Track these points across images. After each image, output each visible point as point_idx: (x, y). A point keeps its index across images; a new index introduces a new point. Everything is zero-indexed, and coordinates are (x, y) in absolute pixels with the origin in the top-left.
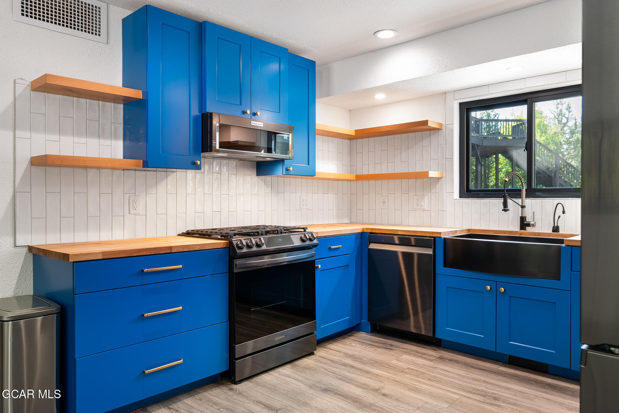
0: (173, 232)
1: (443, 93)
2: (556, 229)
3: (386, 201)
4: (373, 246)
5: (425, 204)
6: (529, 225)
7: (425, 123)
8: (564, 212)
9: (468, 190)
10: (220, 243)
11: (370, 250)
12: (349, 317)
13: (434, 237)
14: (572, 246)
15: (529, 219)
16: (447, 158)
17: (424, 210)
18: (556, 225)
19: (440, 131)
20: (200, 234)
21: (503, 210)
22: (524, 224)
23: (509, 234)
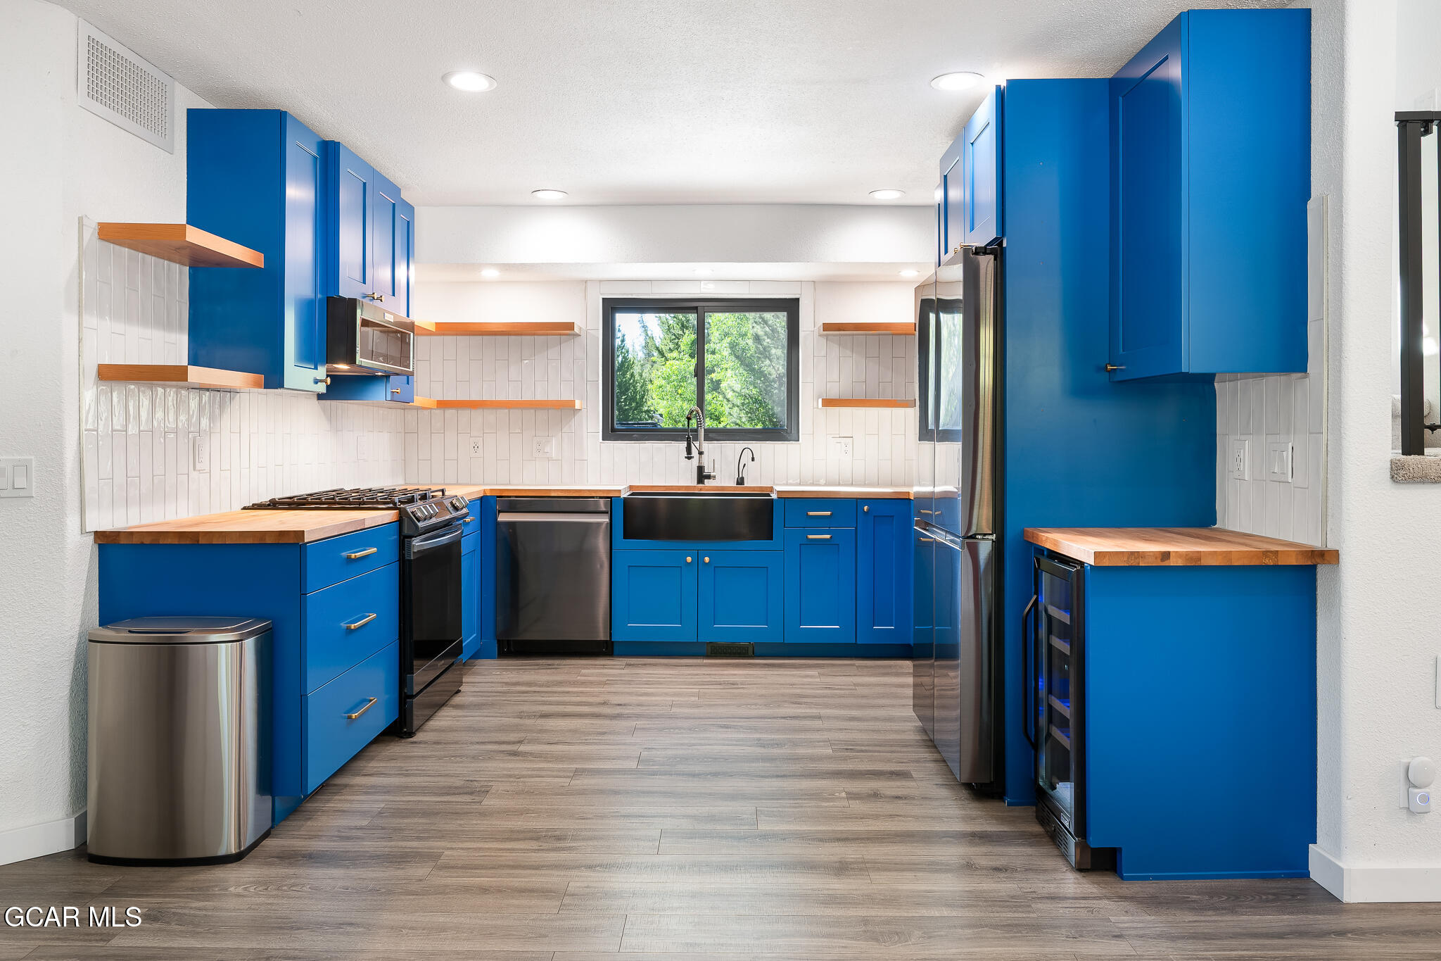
0: (237, 507)
1: (582, 281)
2: (740, 481)
3: (480, 445)
4: (503, 518)
5: (553, 448)
6: (709, 477)
7: (570, 326)
8: (753, 459)
9: (613, 430)
10: (387, 516)
11: (498, 524)
12: (475, 635)
13: (611, 498)
14: (785, 498)
15: (707, 471)
16: (588, 380)
17: (549, 459)
18: (740, 476)
19: (577, 339)
20: (289, 504)
21: (686, 457)
22: (702, 476)
23: (685, 490)
